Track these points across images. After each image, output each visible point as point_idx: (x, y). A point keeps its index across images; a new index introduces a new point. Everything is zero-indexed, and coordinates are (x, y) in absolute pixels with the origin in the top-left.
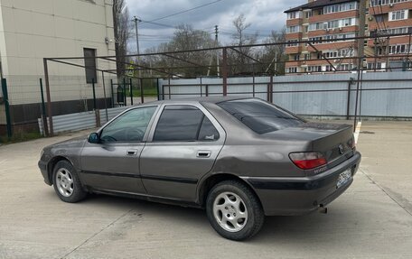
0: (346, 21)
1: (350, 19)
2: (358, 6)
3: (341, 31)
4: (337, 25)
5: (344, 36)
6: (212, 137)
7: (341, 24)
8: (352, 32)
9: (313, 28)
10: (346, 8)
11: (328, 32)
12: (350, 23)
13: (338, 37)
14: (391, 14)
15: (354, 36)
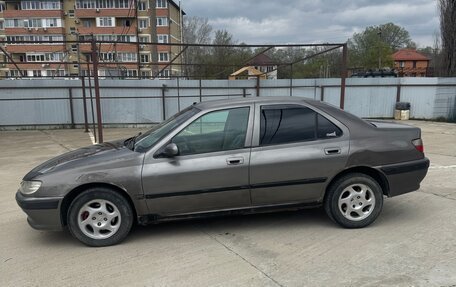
0: (50, 22)
1: (55, 19)
2: (62, 6)
3: (45, 32)
4: (40, 25)
5: (51, 38)
6: (334, 134)
7: (45, 24)
8: (58, 35)
9: (11, 24)
10: (48, 7)
11: (30, 32)
12: (56, 24)
13: (43, 39)
14: (98, 20)
15: (61, 39)
